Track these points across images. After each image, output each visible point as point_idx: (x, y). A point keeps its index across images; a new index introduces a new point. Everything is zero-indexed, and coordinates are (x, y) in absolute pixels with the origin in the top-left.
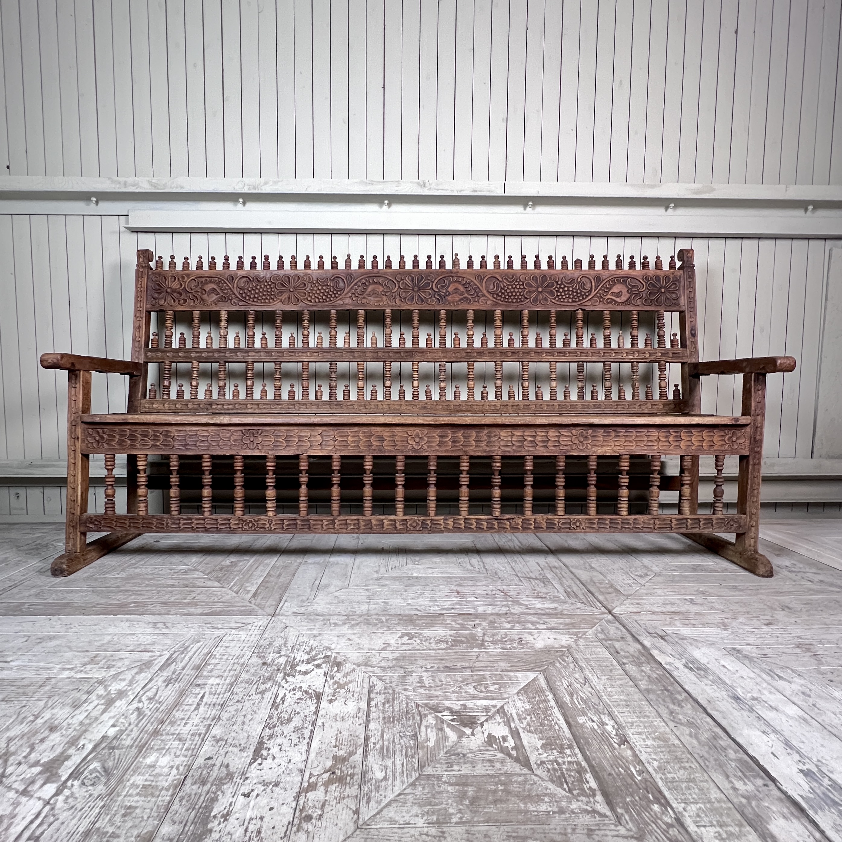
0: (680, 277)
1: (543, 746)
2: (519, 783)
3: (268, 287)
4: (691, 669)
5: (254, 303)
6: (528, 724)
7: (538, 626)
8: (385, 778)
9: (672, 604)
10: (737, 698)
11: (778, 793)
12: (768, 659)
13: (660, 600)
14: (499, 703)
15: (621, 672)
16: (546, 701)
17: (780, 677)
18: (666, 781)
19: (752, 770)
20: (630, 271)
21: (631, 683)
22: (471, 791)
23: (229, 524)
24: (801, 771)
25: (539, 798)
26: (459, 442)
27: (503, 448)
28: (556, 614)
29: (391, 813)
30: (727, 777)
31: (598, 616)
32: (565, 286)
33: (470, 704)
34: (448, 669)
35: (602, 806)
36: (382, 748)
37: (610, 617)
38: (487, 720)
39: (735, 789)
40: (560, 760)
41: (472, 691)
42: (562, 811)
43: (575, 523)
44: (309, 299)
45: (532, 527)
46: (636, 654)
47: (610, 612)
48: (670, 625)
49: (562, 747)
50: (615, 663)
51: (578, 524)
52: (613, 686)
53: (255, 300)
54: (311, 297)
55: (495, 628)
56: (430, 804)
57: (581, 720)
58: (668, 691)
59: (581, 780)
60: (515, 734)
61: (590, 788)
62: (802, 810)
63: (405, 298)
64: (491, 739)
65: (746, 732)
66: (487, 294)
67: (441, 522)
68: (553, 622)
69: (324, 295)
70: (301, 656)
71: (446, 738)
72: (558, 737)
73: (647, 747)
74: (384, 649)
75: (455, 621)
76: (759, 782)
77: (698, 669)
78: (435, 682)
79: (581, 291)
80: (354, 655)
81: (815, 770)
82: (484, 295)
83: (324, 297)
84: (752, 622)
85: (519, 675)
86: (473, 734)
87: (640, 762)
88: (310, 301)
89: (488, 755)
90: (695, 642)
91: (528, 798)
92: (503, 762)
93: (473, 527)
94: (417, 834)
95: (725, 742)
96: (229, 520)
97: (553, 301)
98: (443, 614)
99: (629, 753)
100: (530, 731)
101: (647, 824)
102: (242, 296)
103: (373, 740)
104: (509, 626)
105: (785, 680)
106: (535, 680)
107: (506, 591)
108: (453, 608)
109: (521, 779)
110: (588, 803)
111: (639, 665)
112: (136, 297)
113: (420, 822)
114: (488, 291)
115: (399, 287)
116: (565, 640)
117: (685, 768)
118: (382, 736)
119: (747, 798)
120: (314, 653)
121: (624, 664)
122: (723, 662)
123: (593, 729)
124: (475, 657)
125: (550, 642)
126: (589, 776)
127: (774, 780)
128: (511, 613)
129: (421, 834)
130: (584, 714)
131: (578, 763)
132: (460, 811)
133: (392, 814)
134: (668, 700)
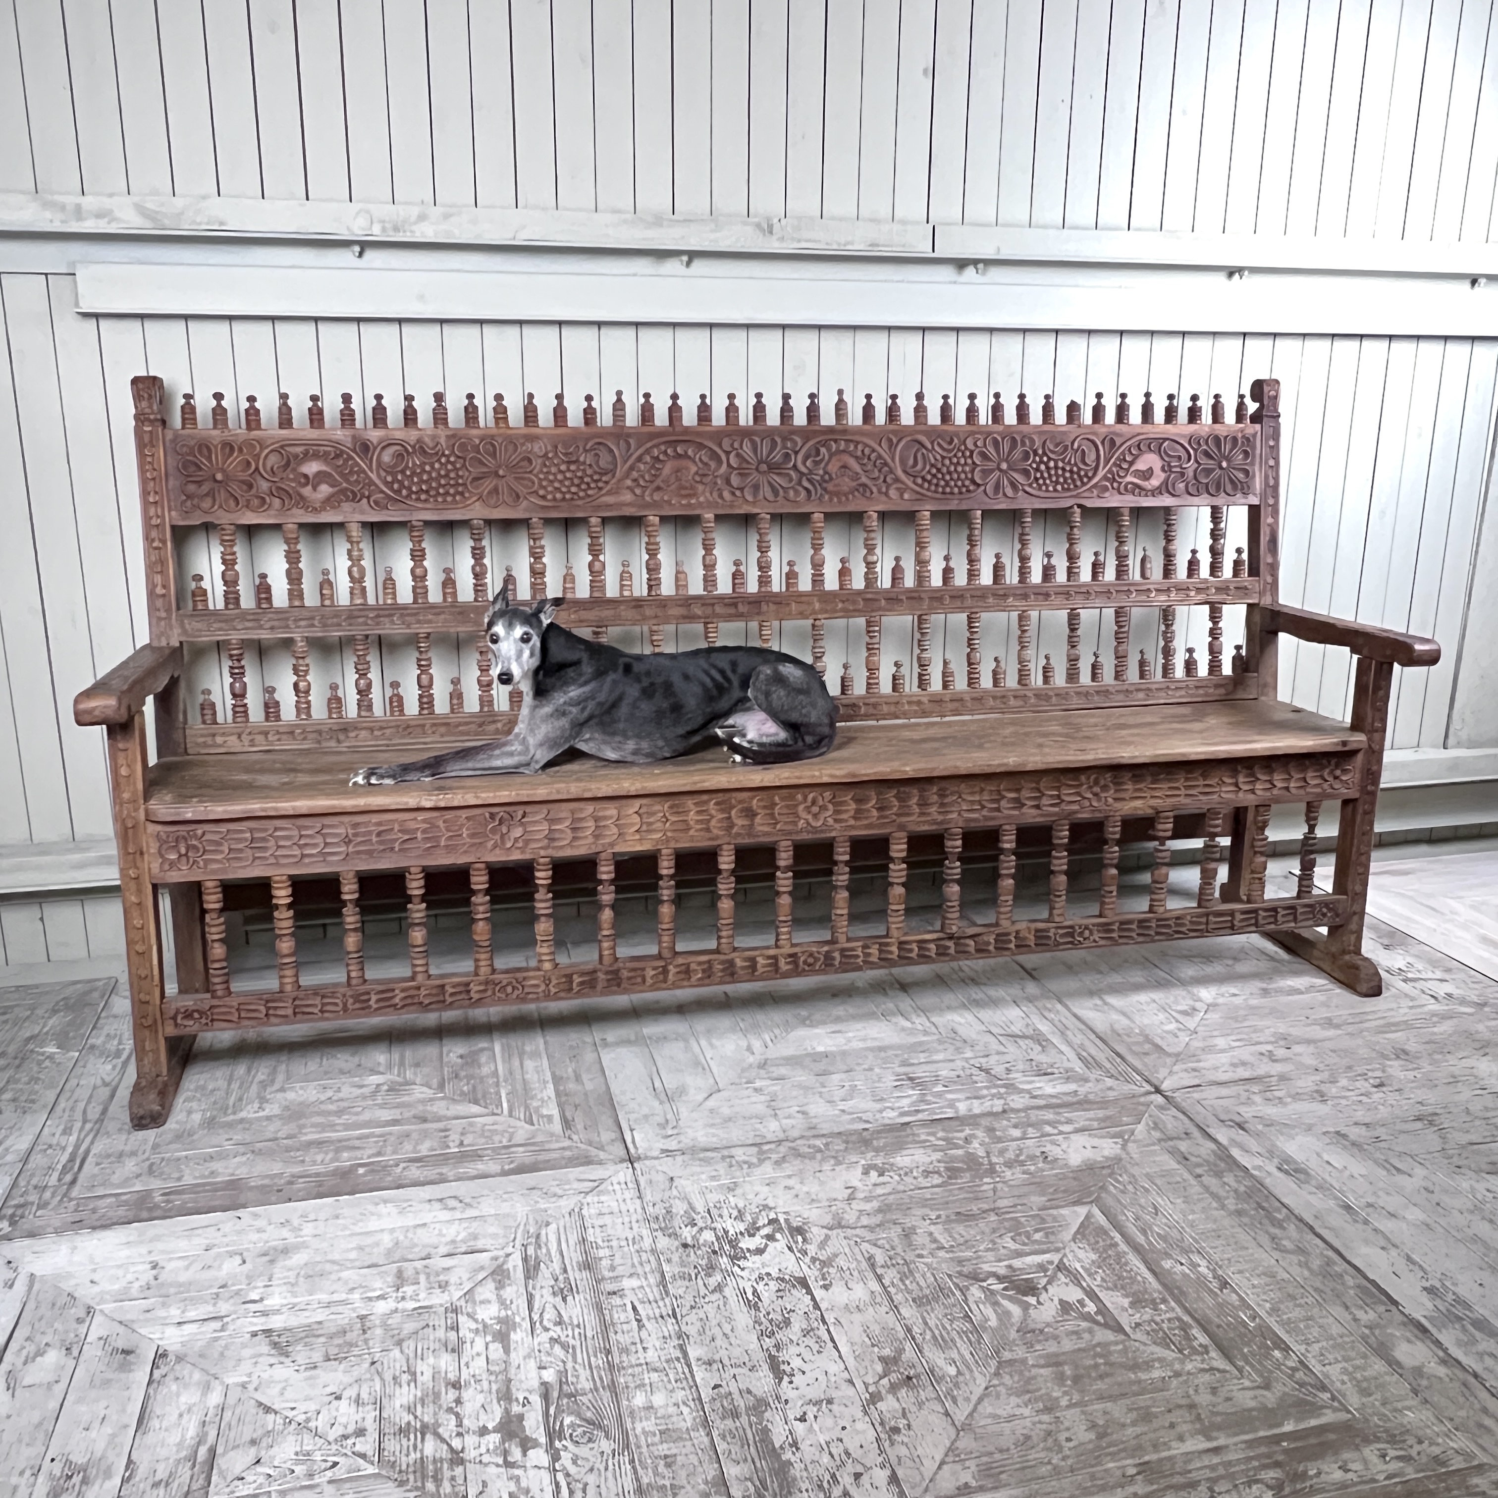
0: (1254, 435)
1: (1132, 1305)
2: (1119, 1352)
3: (450, 467)
4: (1286, 1172)
5: (420, 505)
6: (1103, 1279)
7: (1061, 1128)
8: (959, 1373)
9: (1244, 1064)
10: (1348, 1208)
11: (1401, 1318)
12: (1382, 1145)
13: (1224, 1058)
14: (1055, 1258)
15: (1198, 1189)
16: (1116, 1245)
17: (1398, 1170)
18: (1282, 1323)
19: (1372, 1296)
20: (1169, 426)
21: (1215, 1205)
22: (1068, 1370)
23: (468, 992)
24: (1425, 1289)
25: (1148, 1365)
26: (891, 808)
27: (966, 815)
28: (1079, 1103)
29: (987, 1408)
30: (1347, 1308)
31: (1142, 1099)
32: (1049, 459)
33: (1017, 1263)
34: (964, 1217)
35: (1220, 1363)
36: (934, 1337)
37: (1159, 1099)
38: (1049, 1283)
39: (1356, 1320)
40: (1158, 1319)
41: (1012, 1245)
42: (1177, 1374)
43: (1081, 934)
44: (541, 492)
45: (1012, 946)
46: (1212, 1158)
47: (1158, 1091)
48: (1249, 1102)
49: (1153, 1301)
50: (1186, 1175)
51: (1087, 933)
52: (1193, 1212)
53: (423, 497)
54: (545, 488)
55: (1000, 1140)
56: (1028, 1392)
57: (1167, 1264)
58: (1263, 1209)
59: (1188, 1338)
60: (1092, 1295)
61: (1201, 1345)
62: (1425, 1330)
63: (741, 489)
64: (1065, 1307)
65: (1364, 1250)
66: (903, 476)
67: (859, 952)
68: (1081, 1117)
69: (573, 484)
70: (734, 1227)
71: (1008, 1313)
72: (1146, 1291)
73: (1254, 1286)
74: (851, 1198)
75: (933, 1134)
76: (1382, 1309)
77: (1296, 1171)
78: (954, 1239)
79: (1080, 469)
80: (814, 1214)
81: (1438, 1285)
82: (897, 480)
83: (574, 489)
84: (1358, 1084)
85: (1064, 1211)
86: (1039, 1303)
87: (1249, 1307)
88: (544, 497)
89: (1070, 1326)
90: (1286, 1127)
91: (1135, 1367)
92: (1090, 1331)
93: (913, 955)
94: (1029, 1425)
95: (1340, 1267)
96: (468, 984)
97: (1027, 489)
98: (908, 1124)
99: (1234, 1297)
100: (1108, 1289)
101: (1271, 1372)
102: (392, 489)
103: (916, 1330)
104: (1017, 1133)
105: (1404, 1173)
106: (1088, 1216)
107: (985, 1066)
108: (918, 1111)
109: (1120, 1347)
110: (1203, 1361)
111: (1219, 1174)
112: (145, 493)
113: (1026, 1412)
114: (905, 472)
115: (729, 465)
116: (1108, 1148)
117: (1300, 1306)
118: (926, 1323)
119: (1370, 1328)
120: (748, 1218)
121: (1200, 1176)
122: (1326, 1157)
123: (1184, 1275)
124: (991, 1193)
125: (1089, 1154)
126: (1196, 1332)
127: (1395, 1303)
128: (1013, 1110)
129: (1034, 1424)
130: (1168, 1256)
131: (1179, 1319)
132: (1065, 1393)
133: (990, 1410)
134: (1266, 1221)
